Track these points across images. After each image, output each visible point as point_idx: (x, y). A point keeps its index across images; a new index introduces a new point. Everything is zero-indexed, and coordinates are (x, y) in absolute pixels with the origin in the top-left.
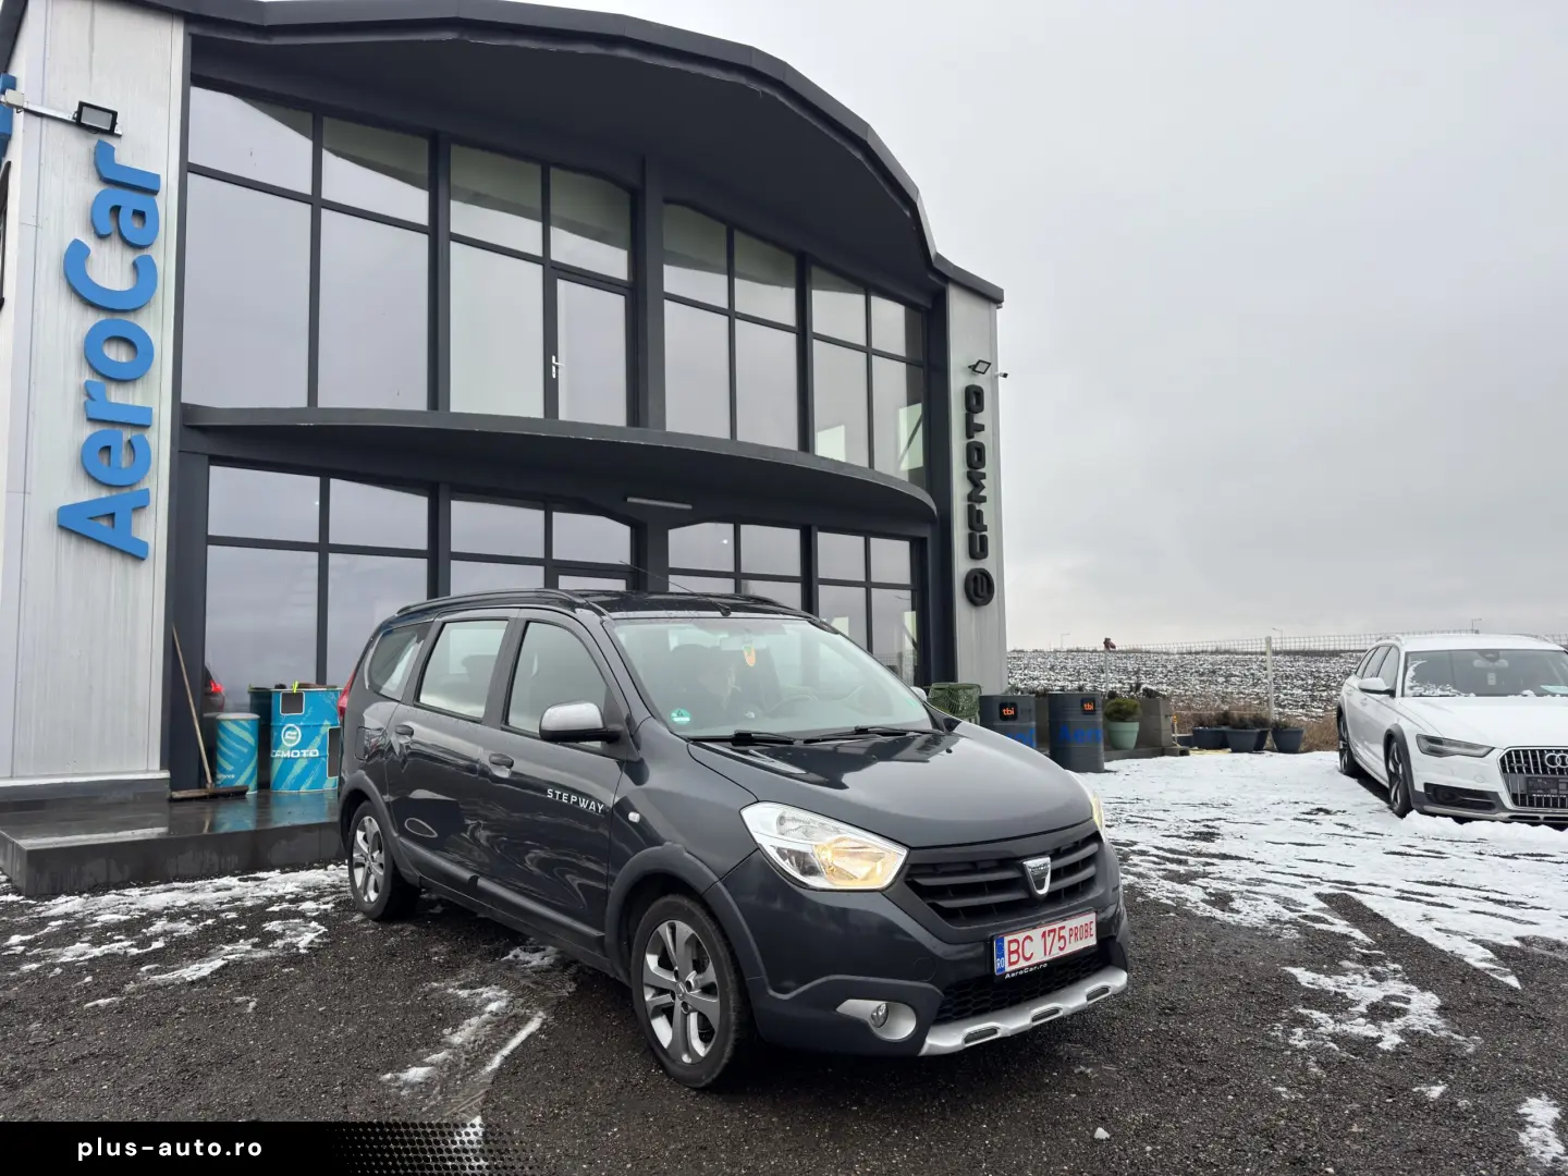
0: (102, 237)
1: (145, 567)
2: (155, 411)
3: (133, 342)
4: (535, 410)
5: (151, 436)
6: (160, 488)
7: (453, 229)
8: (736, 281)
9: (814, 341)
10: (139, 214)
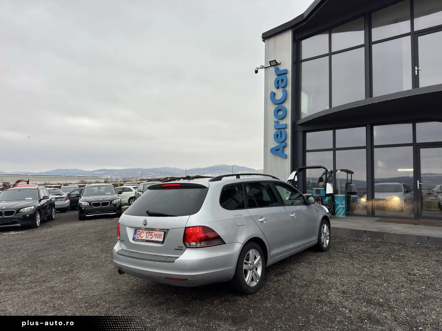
0: (278, 88)
1: (286, 159)
3: (282, 109)
4: (409, 88)
5: (287, 130)
6: (289, 142)
7: (373, 40)
10: (282, 80)
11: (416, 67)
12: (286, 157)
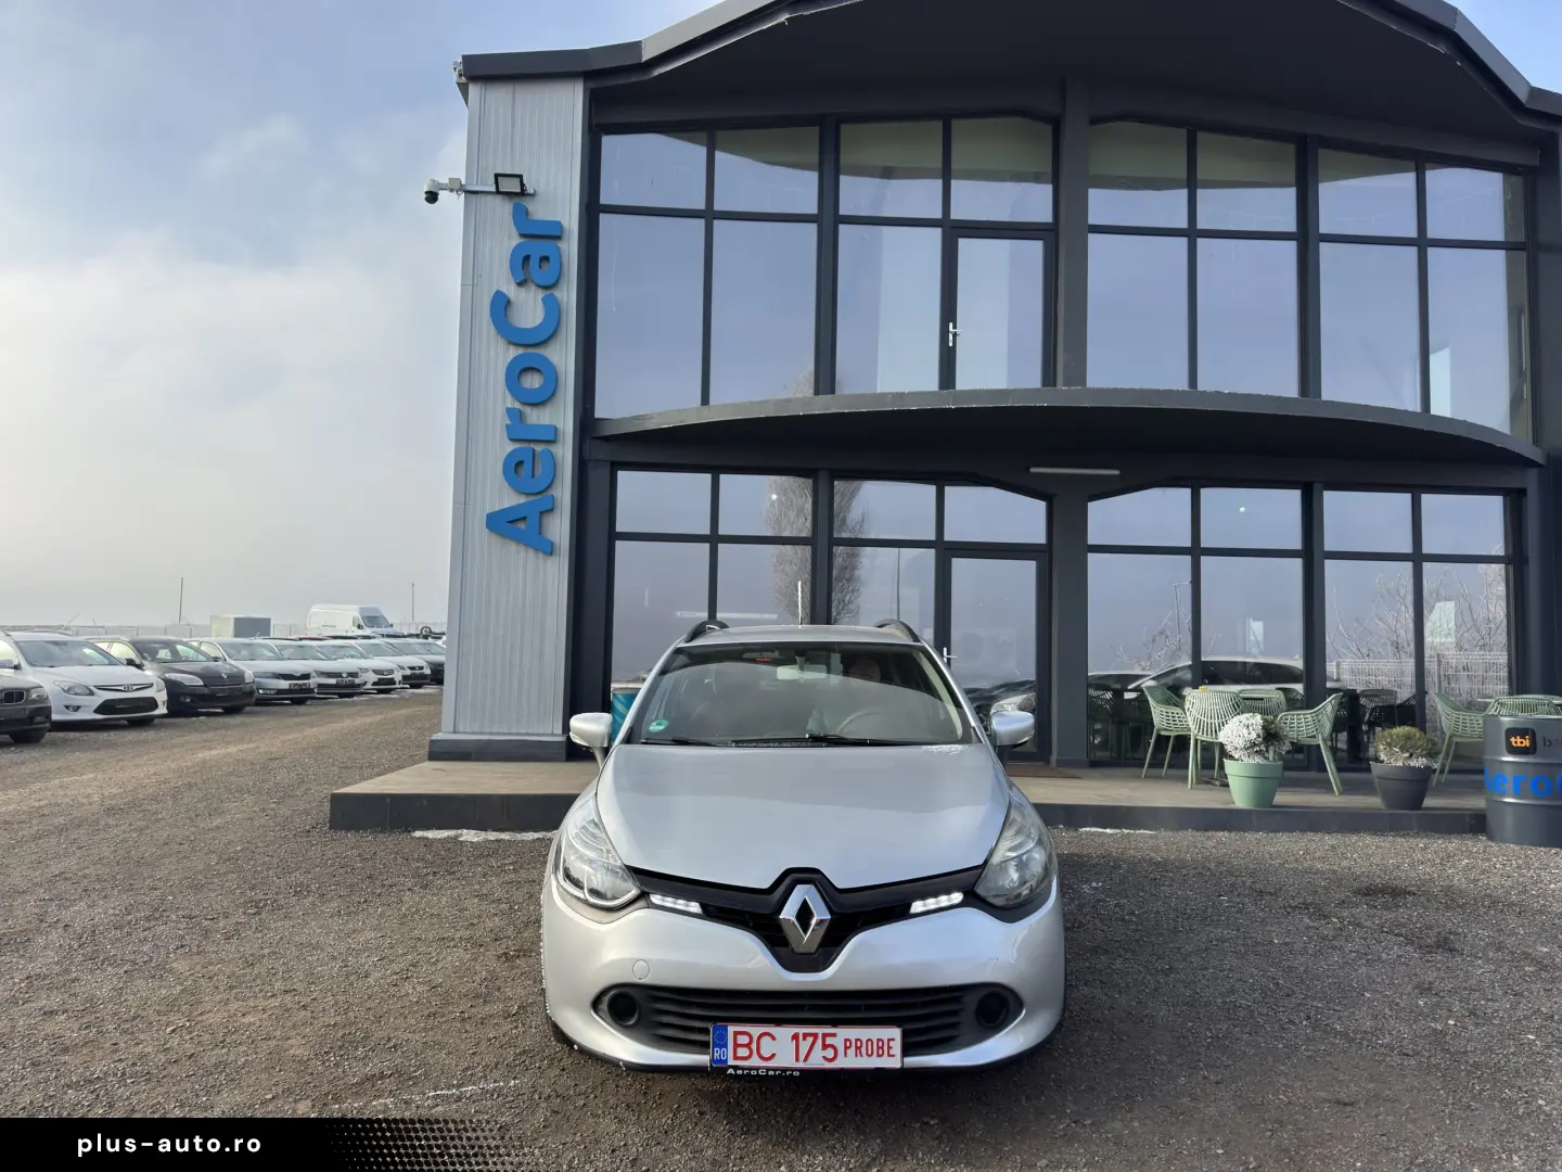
0: (520, 284)
1: (553, 560)
2: (560, 426)
4: (932, 385)
5: (557, 450)
6: (564, 493)
7: (843, 211)
8: (1199, 192)
9: (1321, 244)
10: (545, 259)
11: (951, 325)
12: (549, 550)
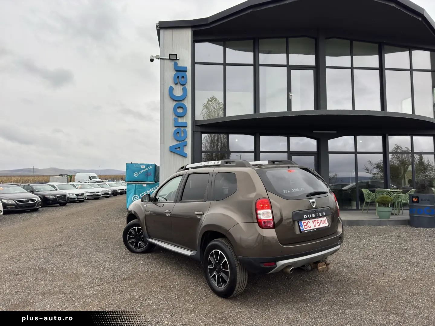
0: (176, 84)
1: (187, 159)
2: (188, 123)
3: (182, 107)
4: (285, 110)
5: (187, 129)
6: (189, 140)
7: (260, 63)
8: (353, 56)
9: (386, 71)
10: (183, 77)
11: (290, 93)
